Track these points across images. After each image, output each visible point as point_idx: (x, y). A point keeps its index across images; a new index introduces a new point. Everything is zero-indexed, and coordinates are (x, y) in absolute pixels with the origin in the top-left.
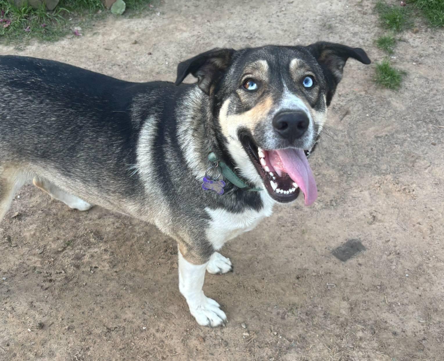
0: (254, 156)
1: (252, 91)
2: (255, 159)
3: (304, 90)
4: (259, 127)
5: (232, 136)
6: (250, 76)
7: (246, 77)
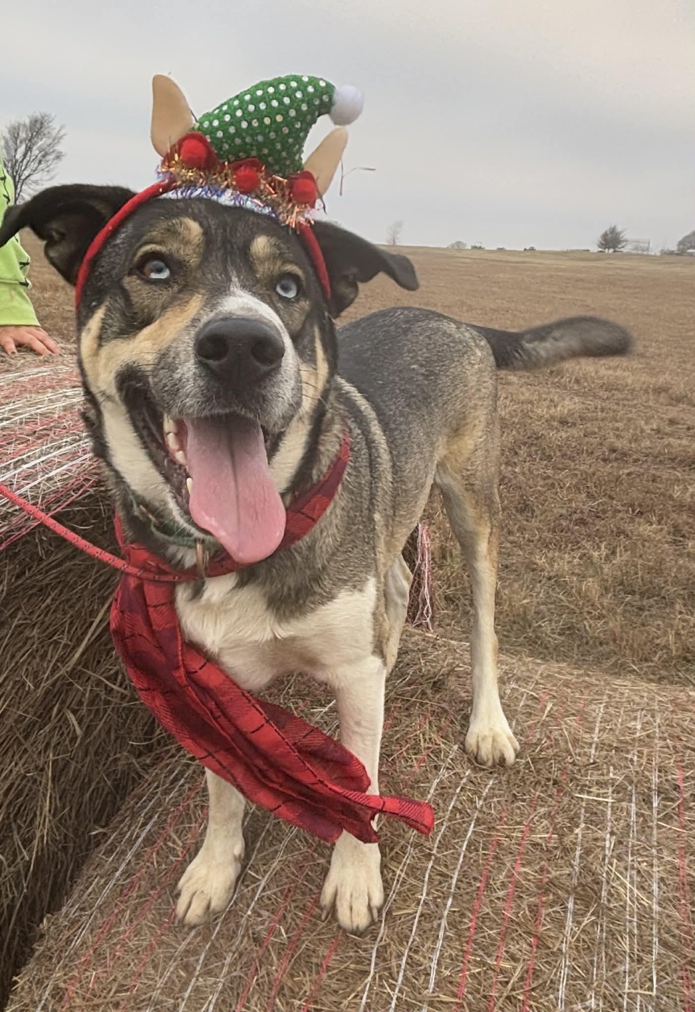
0: (151, 435)
1: (156, 282)
2: (155, 440)
3: (275, 298)
4: (166, 362)
5: (108, 392)
6: (157, 248)
7: (148, 248)
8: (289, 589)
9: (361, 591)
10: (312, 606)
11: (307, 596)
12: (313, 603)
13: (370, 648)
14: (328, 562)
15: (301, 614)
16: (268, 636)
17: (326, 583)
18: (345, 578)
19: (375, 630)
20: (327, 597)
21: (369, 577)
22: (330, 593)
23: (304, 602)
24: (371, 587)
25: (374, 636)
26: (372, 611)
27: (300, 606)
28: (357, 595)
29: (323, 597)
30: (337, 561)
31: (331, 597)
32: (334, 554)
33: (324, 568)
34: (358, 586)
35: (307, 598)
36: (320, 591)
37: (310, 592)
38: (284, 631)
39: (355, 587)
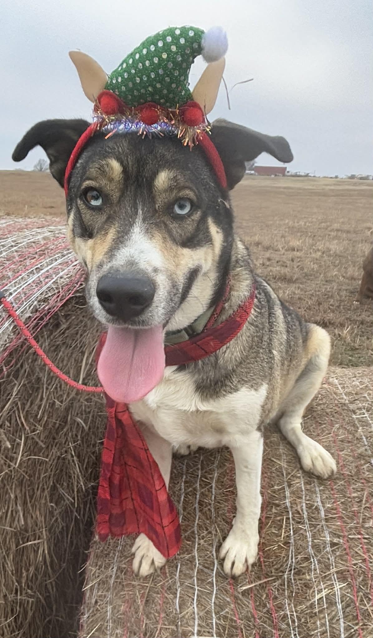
1: (95, 208)
6: (93, 183)
8: (210, 381)
9: (256, 390)
10: (224, 393)
11: (222, 386)
12: (225, 391)
13: (256, 427)
14: (237, 367)
15: (217, 397)
16: (193, 409)
17: (234, 380)
18: (246, 379)
19: (261, 417)
20: (234, 389)
21: (264, 383)
22: (236, 386)
23: (220, 390)
24: (264, 390)
25: (260, 420)
26: (262, 404)
27: (217, 393)
28: (253, 392)
29: (231, 388)
30: (242, 368)
31: (236, 390)
32: (241, 363)
33: (234, 371)
34: (255, 387)
35: (221, 387)
36: (230, 384)
37: (224, 385)
38: (204, 407)
39: (252, 386)
